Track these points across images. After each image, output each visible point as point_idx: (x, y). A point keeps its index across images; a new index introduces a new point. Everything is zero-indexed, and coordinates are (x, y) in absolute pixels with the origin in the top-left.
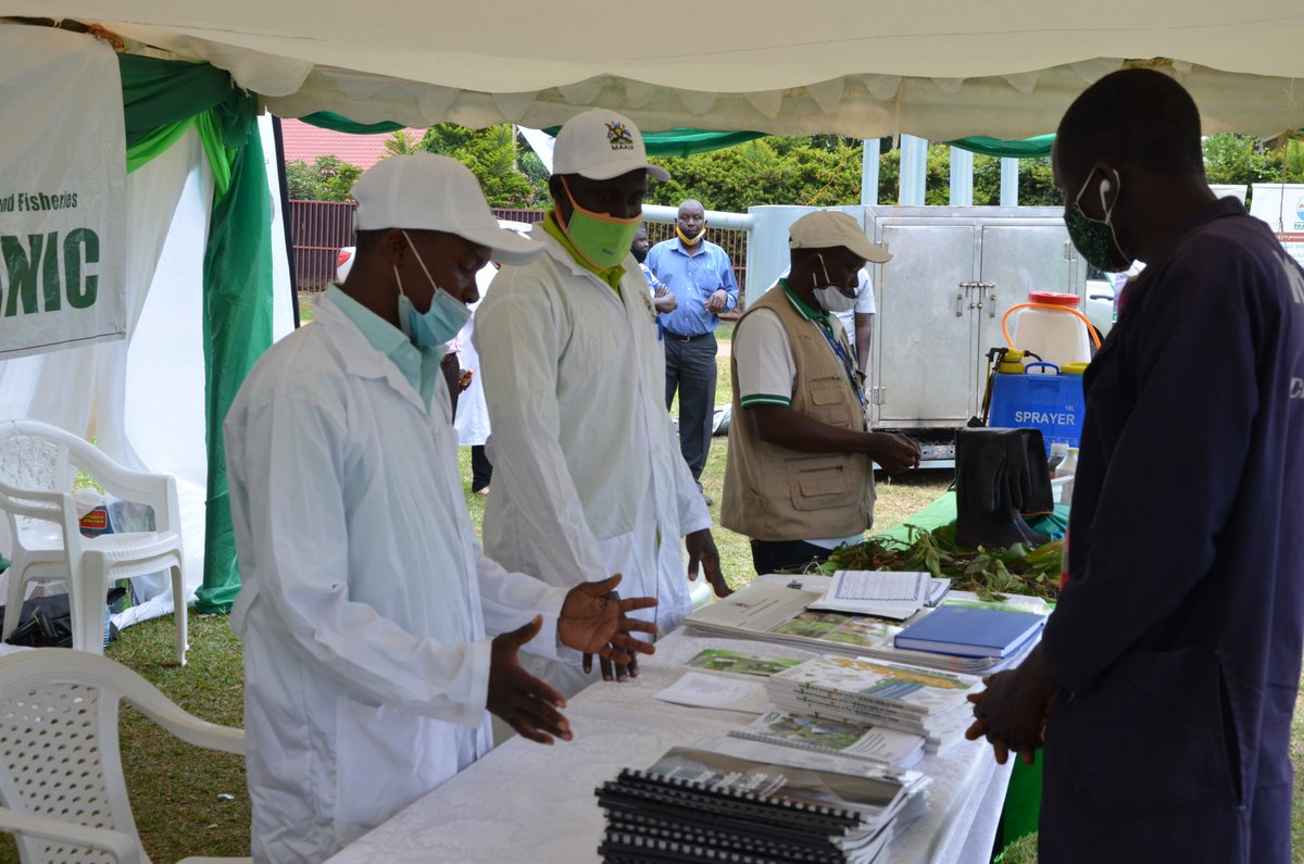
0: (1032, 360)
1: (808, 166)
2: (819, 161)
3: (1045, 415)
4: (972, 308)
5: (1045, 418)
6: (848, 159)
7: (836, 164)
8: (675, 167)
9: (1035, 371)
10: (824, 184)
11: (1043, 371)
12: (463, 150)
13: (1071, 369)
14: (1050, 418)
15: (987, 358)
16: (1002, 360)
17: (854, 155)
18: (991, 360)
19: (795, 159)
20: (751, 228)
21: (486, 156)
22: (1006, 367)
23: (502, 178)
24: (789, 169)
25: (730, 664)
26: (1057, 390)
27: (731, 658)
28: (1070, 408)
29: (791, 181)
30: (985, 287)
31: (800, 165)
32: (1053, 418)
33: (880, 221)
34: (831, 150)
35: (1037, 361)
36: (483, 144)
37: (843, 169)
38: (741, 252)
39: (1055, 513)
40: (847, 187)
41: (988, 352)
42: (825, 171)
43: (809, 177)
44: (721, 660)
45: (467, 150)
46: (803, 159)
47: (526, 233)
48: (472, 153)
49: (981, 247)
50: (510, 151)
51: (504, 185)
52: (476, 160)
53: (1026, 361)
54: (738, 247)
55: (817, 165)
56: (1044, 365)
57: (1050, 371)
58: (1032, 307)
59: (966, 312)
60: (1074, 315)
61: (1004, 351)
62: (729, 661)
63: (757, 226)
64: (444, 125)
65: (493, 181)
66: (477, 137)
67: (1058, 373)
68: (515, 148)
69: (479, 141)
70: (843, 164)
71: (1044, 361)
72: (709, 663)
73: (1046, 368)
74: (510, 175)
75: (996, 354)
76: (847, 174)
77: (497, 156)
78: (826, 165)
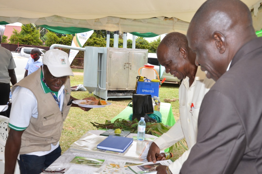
0: (145, 79)
1: (95, 41)
2: (97, 40)
3: (148, 90)
4: (127, 67)
5: (148, 91)
6: (102, 40)
7: (100, 41)
8: (70, 40)
9: (146, 81)
10: (98, 44)
11: (147, 81)
12: (29, 34)
13: (153, 81)
14: (149, 91)
15: (136, 78)
16: (139, 79)
17: (103, 39)
18: (137, 79)
19: (93, 39)
20: (85, 51)
21: (34, 36)
22: (140, 80)
23: (37, 40)
24: (92, 41)
25: (82, 162)
26: (151, 85)
27: (83, 159)
28: (153, 89)
29: (92, 43)
30: (129, 64)
31: (94, 40)
32: (150, 91)
33: (110, 50)
34: (100, 38)
35: (146, 79)
36: (33, 33)
37: (101, 42)
38: (83, 56)
39: (154, 113)
40: (102, 45)
41: (137, 77)
42: (98, 42)
43: (95, 43)
44: (80, 160)
45: (30, 34)
46: (94, 39)
47: (41, 51)
48: (31, 35)
49: (129, 56)
50: (38, 35)
51: (37, 41)
52: (31, 36)
53: (144, 79)
54: (82, 55)
55: (97, 41)
56: (148, 80)
57: (149, 81)
58: (145, 68)
59: (126, 69)
60: (153, 70)
61: (140, 77)
62: (82, 160)
63: (86, 50)
64: (25, 29)
65: (35, 40)
66: (32, 32)
67: (151, 82)
68: (40, 35)
69: (32, 33)
70: (101, 41)
71: (148, 79)
72: (77, 161)
73: (148, 81)
74: (38, 40)
75: (138, 77)
76: (102, 42)
77: (36, 36)
78: (98, 41)
